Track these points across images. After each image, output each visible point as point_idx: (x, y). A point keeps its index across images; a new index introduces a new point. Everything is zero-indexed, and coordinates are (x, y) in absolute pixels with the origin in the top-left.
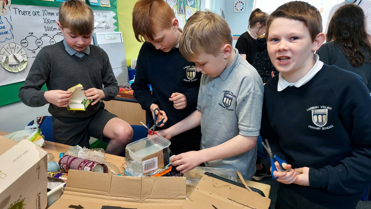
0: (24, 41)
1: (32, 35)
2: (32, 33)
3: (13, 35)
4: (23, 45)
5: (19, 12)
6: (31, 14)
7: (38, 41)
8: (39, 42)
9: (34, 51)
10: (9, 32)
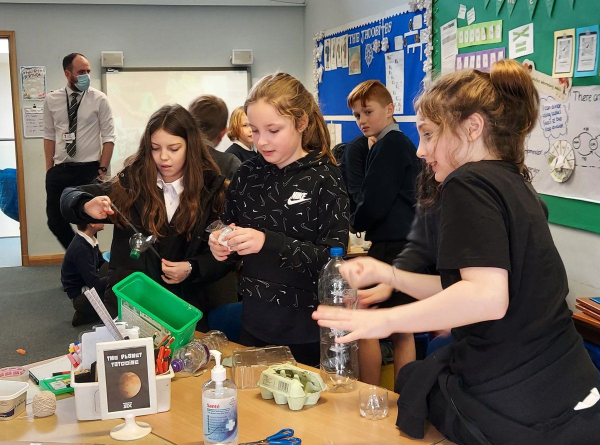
0: (577, 140)
1: (588, 132)
2: (587, 129)
3: (567, 129)
4: (575, 144)
5: (579, 96)
6: (592, 99)
7: (593, 142)
8: (594, 144)
9: (585, 157)
10: (564, 125)
